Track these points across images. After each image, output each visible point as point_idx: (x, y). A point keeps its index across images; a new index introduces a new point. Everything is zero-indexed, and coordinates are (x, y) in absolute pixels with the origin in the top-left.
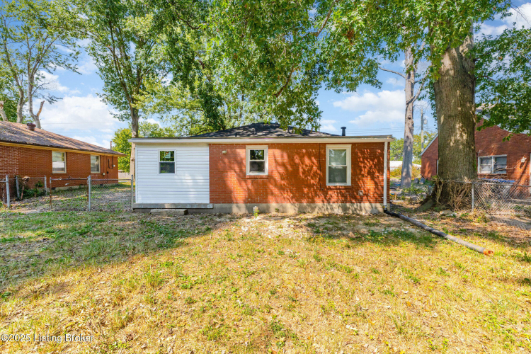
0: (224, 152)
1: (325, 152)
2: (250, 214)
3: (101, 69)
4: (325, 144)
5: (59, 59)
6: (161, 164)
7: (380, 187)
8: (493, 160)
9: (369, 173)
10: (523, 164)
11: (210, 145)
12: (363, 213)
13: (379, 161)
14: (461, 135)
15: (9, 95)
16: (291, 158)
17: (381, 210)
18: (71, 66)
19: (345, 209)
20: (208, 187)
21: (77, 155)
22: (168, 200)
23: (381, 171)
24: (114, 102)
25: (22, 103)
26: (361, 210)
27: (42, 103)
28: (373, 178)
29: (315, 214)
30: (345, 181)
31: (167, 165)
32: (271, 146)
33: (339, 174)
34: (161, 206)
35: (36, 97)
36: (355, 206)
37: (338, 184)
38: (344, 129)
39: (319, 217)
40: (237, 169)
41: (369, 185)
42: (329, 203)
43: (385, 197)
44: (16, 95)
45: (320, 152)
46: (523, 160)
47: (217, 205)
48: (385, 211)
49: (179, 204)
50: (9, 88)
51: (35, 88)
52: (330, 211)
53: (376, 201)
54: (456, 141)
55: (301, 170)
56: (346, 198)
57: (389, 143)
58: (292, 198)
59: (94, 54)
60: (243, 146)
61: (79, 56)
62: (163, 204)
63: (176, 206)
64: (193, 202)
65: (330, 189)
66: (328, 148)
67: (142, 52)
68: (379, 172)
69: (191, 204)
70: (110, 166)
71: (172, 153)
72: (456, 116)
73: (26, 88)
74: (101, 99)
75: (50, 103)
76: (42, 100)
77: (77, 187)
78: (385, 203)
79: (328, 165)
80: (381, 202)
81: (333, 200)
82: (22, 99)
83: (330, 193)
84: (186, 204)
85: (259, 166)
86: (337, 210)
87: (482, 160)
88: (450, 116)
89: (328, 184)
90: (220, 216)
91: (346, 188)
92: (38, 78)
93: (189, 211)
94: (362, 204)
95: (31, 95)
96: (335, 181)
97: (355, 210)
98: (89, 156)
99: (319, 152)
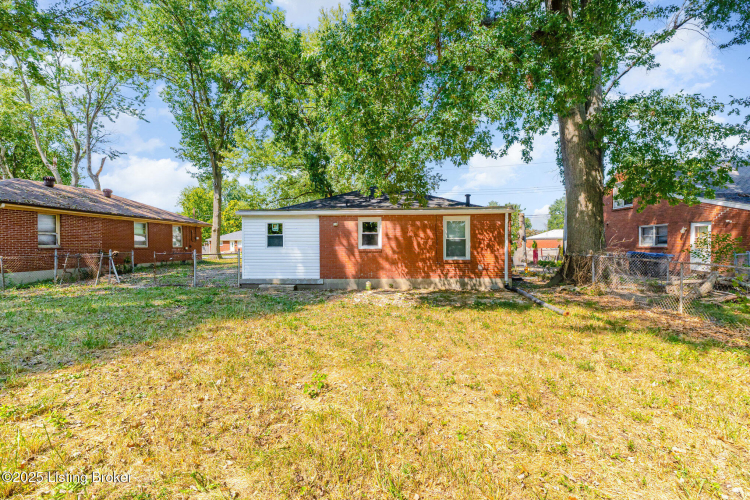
0: (335, 224)
1: (442, 223)
2: (361, 288)
3: (177, 118)
4: (441, 216)
5: (122, 104)
6: (269, 238)
7: (501, 262)
8: (654, 231)
9: (489, 246)
10: (683, 235)
11: (320, 217)
12: (482, 289)
13: (499, 233)
14: (587, 206)
15: (60, 149)
16: (404, 231)
17: (501, 285)
18: (137, 112)
19: (463, 285)
20: (319, 261)
21: (159, 227)
22: (277, 276)
23: (501, 243)
24: (193, 158)
25: (78, 159)
26: (480, 285)
27: (104, 160)
28: (493, 251)
29: (431, 289)
30: (464, 255)
31: (275, 238)
32: (385, 218)
33: (457, 248)
34: (270, 282)
35: (95, 152)
36: (474, 281)
37: (456, 258)
38: (468, 196)
39: (434, 292)
40: (345, 242)
41: (489, 258)
42: (446, 278)
43: (506, 272)
44: (70, 151)
45: (436, 225)
46: (683, 231)
47: (328, 281)
48: (506, 287)
49: (288, 280)
50: (59, 141)
51: (94, 141)
52: (447, 287)
53: (497, 276)
54: (582, 212)
55: (415, 244)
56: (464, 272)
57: (510, 214)
58: (407, 273)
59: (169, 100)
60: (355, 218)
61: (146, 99)
62: (271, 280)
63: (284, 282)
64: (302, 277)
65: (447, 263)
66: (446, 220)
67: (230, 97)
68: (499, 245)
69: (300, 280)
70: (193, 239)
71: (280, 225)
72: (581, 185)
73: (83, 140)
74: (177, 154)
75: (111, 158)
76: (104, 156)
77: (159, 264)
78: (506, 278)
79: (445, 237)
80: (502, 277)
81: (450, 275)
82: (78, 154)
83: (447, 267)
84: (296, 280)
85: (370, 240)
86: (455, 286)
87: (643, 229)
88: (575, 186)
89: (445, 258)
90: (331, 291)
91: (465, 262)
92: (96, 128)
93: (299, 286)
94: (482, 279)
95: (89, 149)
96: (453, 255)
97: (475, 285)
98: (170, 226)
99: (435, 223)
